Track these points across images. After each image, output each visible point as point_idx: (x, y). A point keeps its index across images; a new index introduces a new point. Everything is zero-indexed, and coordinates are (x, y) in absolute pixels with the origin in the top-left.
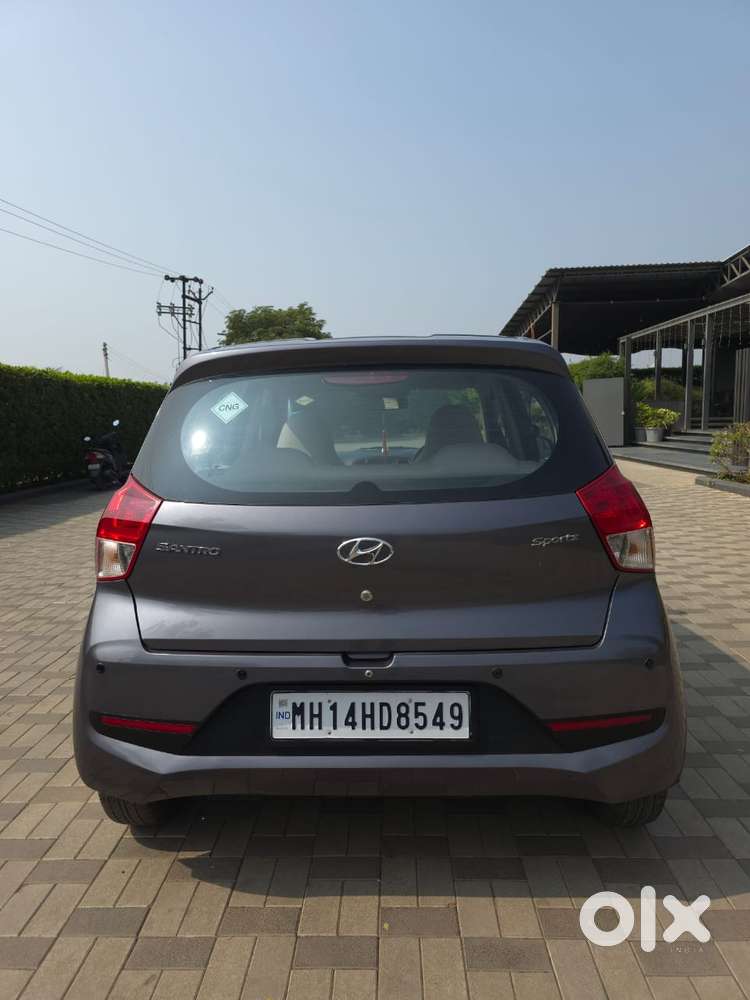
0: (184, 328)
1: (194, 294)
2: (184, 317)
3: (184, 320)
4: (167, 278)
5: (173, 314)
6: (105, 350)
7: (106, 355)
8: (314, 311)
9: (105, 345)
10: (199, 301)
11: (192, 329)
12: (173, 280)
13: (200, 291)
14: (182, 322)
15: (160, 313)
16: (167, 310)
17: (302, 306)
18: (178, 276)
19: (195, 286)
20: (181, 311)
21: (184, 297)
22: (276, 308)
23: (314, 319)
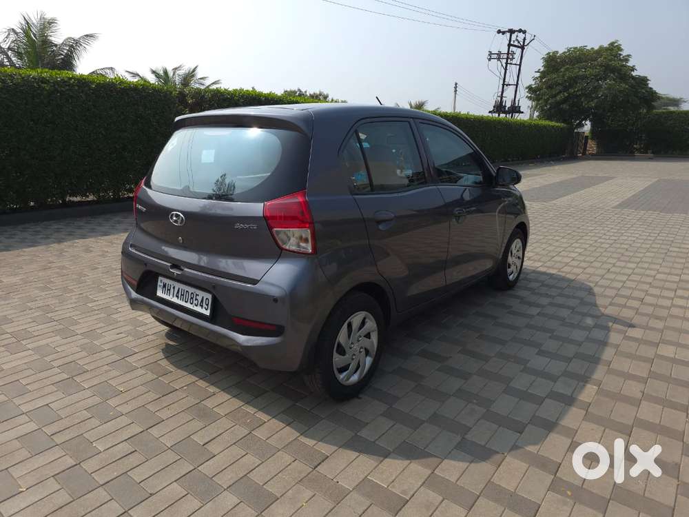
0: (506, 69)
1: (519, 42)
2: (507, 61)
3: (507, 63)
4: (499, 32)
5: (499, 59)
6: (456, 87)
7: (456, 91)
8: (622, 47)
9: (456, 84)
10: (522, 48)
11: (513, 70)
12: (504, 33)
13: (525, 39)
14: (504, 65)
15: (490, 60)
16: (495, 56)
17: (612, 44)
18: (507, 30)
19: (521, 36)
20: (505, 56)
21: (510, 45)
22: (589, 48)
23: (620, 55)
